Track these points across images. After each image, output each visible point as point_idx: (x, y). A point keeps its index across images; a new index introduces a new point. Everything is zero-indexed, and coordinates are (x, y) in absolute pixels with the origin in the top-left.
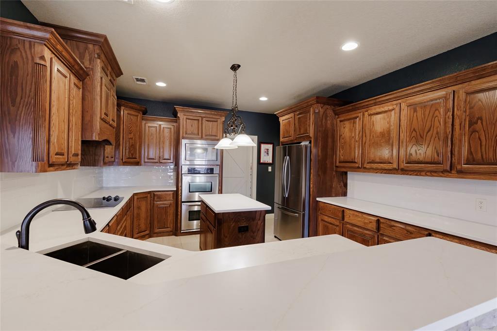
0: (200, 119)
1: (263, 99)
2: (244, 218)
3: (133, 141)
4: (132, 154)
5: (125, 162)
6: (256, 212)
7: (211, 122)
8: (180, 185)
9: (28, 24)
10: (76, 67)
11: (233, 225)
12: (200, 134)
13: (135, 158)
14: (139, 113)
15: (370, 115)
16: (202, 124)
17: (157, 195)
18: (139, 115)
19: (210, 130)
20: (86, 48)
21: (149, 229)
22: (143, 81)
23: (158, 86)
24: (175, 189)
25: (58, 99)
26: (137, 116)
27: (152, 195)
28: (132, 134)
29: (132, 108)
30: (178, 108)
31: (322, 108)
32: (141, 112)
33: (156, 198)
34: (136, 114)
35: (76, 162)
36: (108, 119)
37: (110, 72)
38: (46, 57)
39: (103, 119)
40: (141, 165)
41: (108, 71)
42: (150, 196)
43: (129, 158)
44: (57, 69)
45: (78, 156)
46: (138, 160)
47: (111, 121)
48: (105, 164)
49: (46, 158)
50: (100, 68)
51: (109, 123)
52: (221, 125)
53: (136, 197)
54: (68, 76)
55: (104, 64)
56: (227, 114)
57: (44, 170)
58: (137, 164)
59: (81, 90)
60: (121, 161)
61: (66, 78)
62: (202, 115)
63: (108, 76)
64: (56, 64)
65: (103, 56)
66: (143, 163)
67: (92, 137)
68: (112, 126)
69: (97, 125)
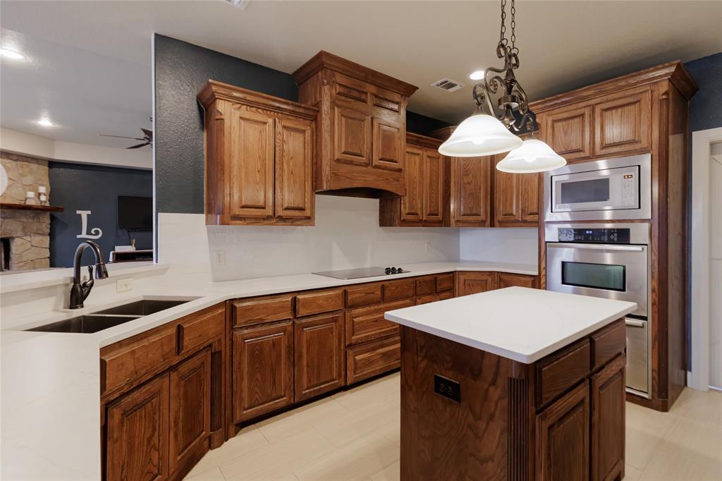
0: (588, 111)
4: (472, 209)
7: (620, 110)
8: (543, 265)
10: (285, 106)
12: (587, 149)
20: (318, 78)
22: (449, 85)
24: (536, 273)
25: (245, 149)
27: (497, 280)
35: (299, 216)
36: (364, 160)
37: (373, 94)
38: (220, 110)
39: (338, 161)
40: (492, 225)
41: (366, 93)
42: (493, 280)
43: (464, 215)
44: (241, 118)
45: (302, 209)
46: (482, 217)
47: (376, 162)
48: (405, 223)
49: (226, 211)
50: (331, 95)
51: (367, 165)
52: (656, 106)
53: (462, 277)
54: (270, 121)
55: (347, 87)
56: (673, 69)
57: (223, 223)
58: (482, 224)
59: (308, 133)
60: (452, 221)
61: (265, 123)
62: (592, 102)
63: (365, 101)
64: (238, 114)
65: (339, 78)
66: (496, 223)
67: (321, 187)
68: (385, 168)
69: (326, 169)
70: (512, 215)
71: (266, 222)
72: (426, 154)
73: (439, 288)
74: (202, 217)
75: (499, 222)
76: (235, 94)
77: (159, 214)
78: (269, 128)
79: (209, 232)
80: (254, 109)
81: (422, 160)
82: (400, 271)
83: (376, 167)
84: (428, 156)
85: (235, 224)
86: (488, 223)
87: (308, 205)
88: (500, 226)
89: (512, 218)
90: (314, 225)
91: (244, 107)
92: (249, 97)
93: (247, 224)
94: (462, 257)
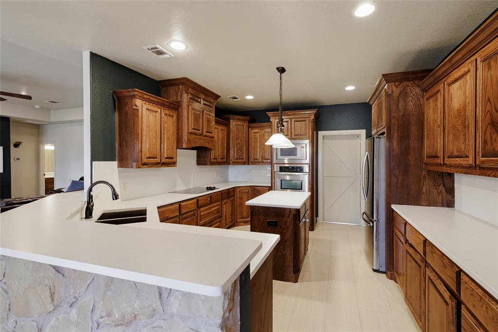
0: (289, 120)
1: (350, 88)
2: (272, 214)
3: (240, 146)
4: (240, 156)
5: (234, 162)
6: (285, 209)
7: (300, 122)
8: (273, 182)
9: (128, 90)
10: (166, 103)
11: (262, 219)
12: (289, 135)
13: (242, 159)
14: (245, 122)
15: (450, 85)
16: (291, 125)
17: (256, 189)
18: (245, 124)
19: (299, 130)
20: (179, 89)
21: (250, 216)
22: (235, 98)
23: (247, 99)
24: (270, 185)
25: (148, 126)
26: (243, 125)
27: (253, 189)
28: (239, 140)
29: (239, 119)
30: (269, 114)
31: (396, 87)
32: (247, 122)
33: (256, 192)
34: (243, 124)
35: (170, 162)
36: (200, 132)
37: (203, 99)
38: (137, 104)
39: (191, 133)
40: (248, 164)
41: (200, 98)
42: (252, 189)
43: (237, 159)
44: (147, 109)
45: (172, 158)
46: (245, 160)
47: (205, 134)
48: (212, 164)
49: (140, 160)
50: (187, 99)
51: (201, 135)
52: (311, 123)
53: (238, 190)
54: (159, 111)
55: (193, 95)
56: (315, 112)
57: (138, 167)
58: (244, 163)
59: (175, 117)
60: (231, 162)
61: (157, 112)
62: (291, 117)
63: (200, 102)
64: (145, 107)
65: (190, 90)
66: (250, 163)
67: (182, 146)
68: (208, 136)
69: (185, 137)
70: (257, 159)
71: (157, 166)
72: (220, 128)
73: (230, 196)
74: (115, 164)
75: (251, 162)
76: (145, 96)
77: (93, 162)
78: (158, 114)
79: (119, 172)
80: (151, 104)
81: (218, 131)
82: (214, 188)
83: (205, 136)
84: (221, 129)
85: (144, 167)
86: (247, 162)
87: (174, 156)
88: (252, 164)
89: (257, 161)
90: (176, 166)
91: (147, 103)
92: (151, 98)
93: (149, 167)
94: (230, 180)
